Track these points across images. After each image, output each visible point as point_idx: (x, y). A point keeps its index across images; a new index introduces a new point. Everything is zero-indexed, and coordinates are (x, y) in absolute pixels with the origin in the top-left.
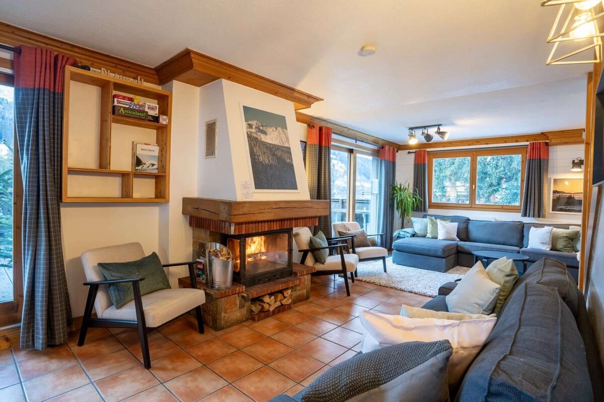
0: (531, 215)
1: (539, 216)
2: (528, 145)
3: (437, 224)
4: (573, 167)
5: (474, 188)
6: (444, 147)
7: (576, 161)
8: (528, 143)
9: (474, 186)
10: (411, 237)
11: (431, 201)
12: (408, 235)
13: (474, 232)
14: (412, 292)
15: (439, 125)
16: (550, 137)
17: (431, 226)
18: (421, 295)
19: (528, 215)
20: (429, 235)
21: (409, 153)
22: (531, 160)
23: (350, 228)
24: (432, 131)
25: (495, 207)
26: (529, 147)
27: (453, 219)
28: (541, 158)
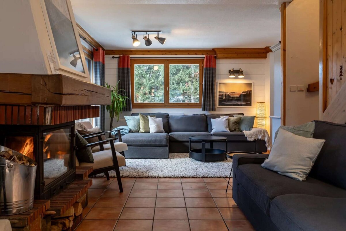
0: (208, 109)
1: (213, 110)
2: (204, 57)
3: (148, 120)
4: (230, 75)
5: (168, 90)
6: (143, 55)
7: (232, 71)
8: (204, 56)
9: (168, 88)
10: (129, 133)
11: (134, 101)
12: (126, 131)
13: (174, 125)
14: (166, 177)
15: (158, 32)
16: (217, 53)
17: (143, 122)
18: (175, 178)
19: (206, 109)
20: (142, 130)
21: (113, 57)
22: (207, 69)
23: (86, 127)
24: (152, 36)
25: (184, 105)
26: (205, 59)
27: (158, 115)
28: (213, 67)
